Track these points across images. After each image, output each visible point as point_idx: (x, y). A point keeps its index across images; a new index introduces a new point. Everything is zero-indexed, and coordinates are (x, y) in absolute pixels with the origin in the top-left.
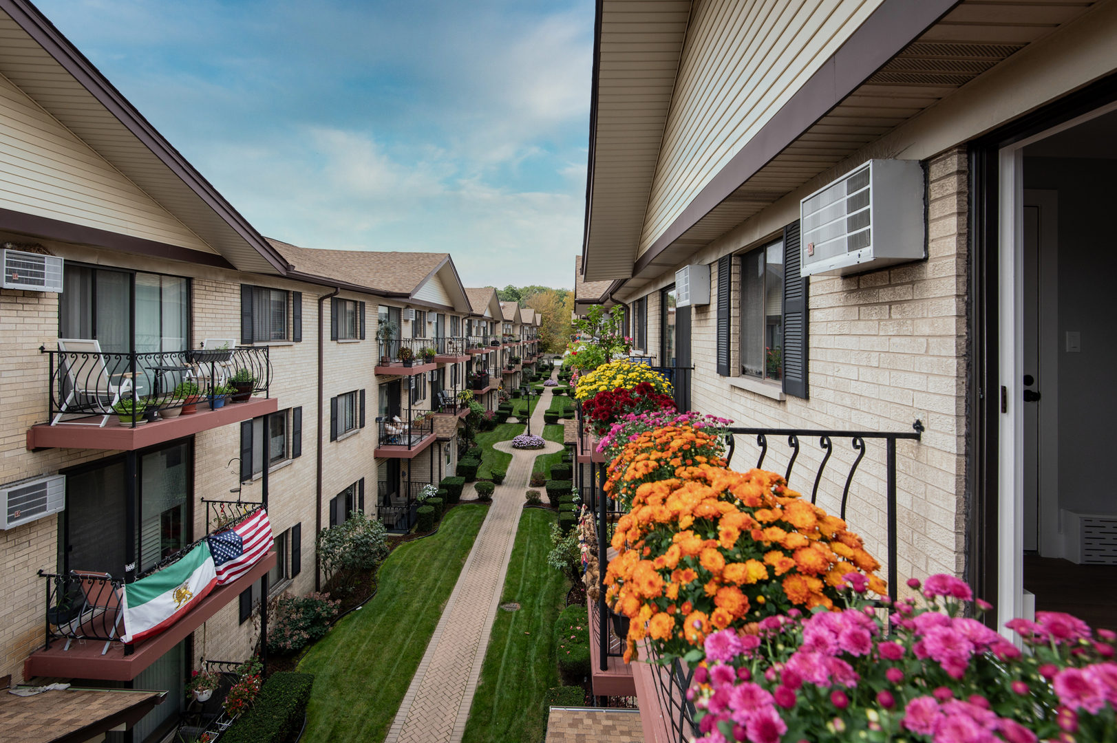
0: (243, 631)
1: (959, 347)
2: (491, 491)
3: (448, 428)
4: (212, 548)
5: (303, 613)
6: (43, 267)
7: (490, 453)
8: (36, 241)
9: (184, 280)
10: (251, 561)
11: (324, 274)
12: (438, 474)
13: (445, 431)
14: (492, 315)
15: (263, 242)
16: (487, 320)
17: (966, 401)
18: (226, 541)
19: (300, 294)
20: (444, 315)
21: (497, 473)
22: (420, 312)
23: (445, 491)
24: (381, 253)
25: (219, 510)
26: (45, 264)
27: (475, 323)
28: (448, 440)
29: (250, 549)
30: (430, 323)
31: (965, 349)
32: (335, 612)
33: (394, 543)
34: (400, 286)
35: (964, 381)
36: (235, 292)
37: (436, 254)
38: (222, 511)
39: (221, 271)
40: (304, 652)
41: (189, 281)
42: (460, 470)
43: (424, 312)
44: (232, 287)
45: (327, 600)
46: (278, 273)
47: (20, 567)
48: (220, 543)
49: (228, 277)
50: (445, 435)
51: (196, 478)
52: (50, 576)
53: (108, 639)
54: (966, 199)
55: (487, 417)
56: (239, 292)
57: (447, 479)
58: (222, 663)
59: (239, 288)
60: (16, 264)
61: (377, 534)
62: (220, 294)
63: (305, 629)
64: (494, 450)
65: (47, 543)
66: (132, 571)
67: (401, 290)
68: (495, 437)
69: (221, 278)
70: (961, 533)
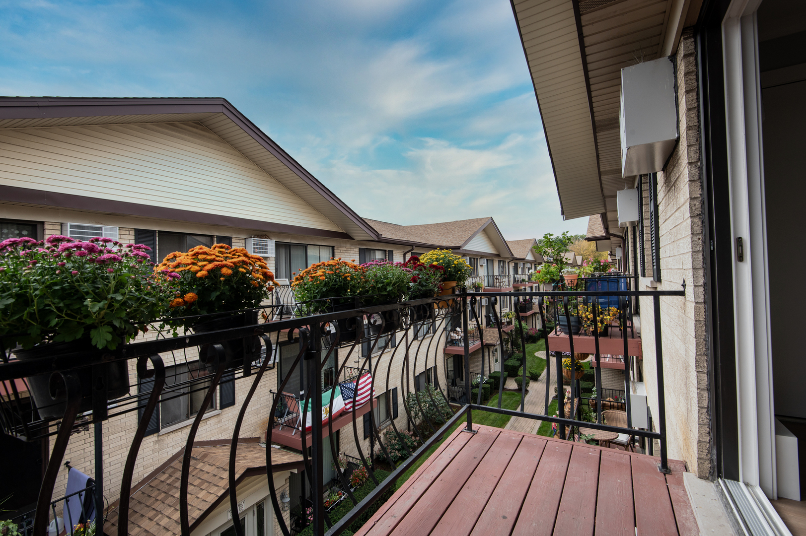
0: (366, 444)
1: (694, 208)
2: (527, 384)
3: (494, 337)
4: (342, 390)
5: (398, 441)
6: (267, 245)
7: (532, 358)
8: (265, 233)
9: (331, 248)
10: (362, 401)
11: (405, 238)
12: (488, 368)
13: (492, 339)
14: (535, 258)
15: (362, 221)
16: (531, 262)
17: (703, 255)
18: (349, 388)
19: (392, 251)
20: (493, 260)
21: (533, 372)
22: (474, 258)
23: (492, 380)
24: (448, 223)
25: (350, 371)
26: (268, 244)
27: (521, 265)
28: (494, 345)
29: (362, 394)
30: (481, 266)
31: (700, 209)
32: (415, 444)
33: (457, 410)
34: (455, 242)
35: (700, 237)
36: (356, 252)
37: (483, 219)
38: (351, 373)
39: (348, 241)
40: (398, 464)
41: (333, 247)
42: (505, 367)
43: (477, 259)
44: (355, 250)
45: (412, 436)
46: (373, 239)
47: (263, 387)
48: (346, 388)
49: (352, 245)
50: (491, 342)
51: (339, 354)
52: (274, 393)
53: (294, 428)
54: (695, 77)
55: (531, 333)
56: (358, 252)
57: (495, 372)
58: (353, 458)
59: (358, 250)
60: (257, 245)
61: (440, 400)
62: (348, 254)
63: (399, 450)
64: (535, 356)
65: (273, 377)
66: (303, 395)
67: (456, 244)
68: (537, 348)
69: (348, 245)
70: (703, 372)
